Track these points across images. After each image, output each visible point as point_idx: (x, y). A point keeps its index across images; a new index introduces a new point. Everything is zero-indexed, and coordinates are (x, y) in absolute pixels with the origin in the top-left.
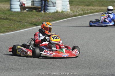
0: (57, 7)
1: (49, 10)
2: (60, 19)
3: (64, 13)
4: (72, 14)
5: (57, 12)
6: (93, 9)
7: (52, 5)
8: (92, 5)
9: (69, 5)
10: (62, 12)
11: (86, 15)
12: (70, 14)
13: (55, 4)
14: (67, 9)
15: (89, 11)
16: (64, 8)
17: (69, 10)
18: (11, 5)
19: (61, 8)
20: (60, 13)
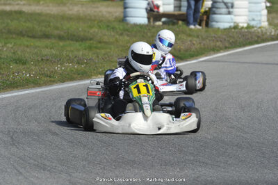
0: (235, 16)
1: (217, 22)
2: (244, 45)
3: (253, 30)
4: (273, 34)
5: (236, 27)
7: (224, 10)
9: (265, 12)
10: (249, 27)
12: (268, 34)
13: (232, 7)
14: (260, 21)
16: (254, 17)
17: (265, 24)
18: (125, 8)
19: (246, 17)
20: (243, 30)
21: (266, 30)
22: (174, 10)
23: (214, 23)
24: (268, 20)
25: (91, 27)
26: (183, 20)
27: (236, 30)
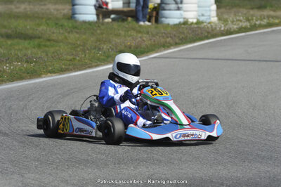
0: (185, 11)
1: (166, 18)
2: (194, 41)
3: (202, 25)
4: (222, 29)
5: (185, 23)
6: (273, 17)
7: (173, 6)
8: (272, 6)
9: (214, 7)
10: (198, 22)
11: (256, 30)
12: (218, 29)
13: (181, 3)
14: (209, 16)
15: (265, 22)
16: (204, 13)
17: (215, 19)
18: (74, 5)
19: (195, 13)
20: (193, 26)
21: (216, 25)
22: (124, 7)
23: (163, 19)
24: (218, 15)
25: (39, 25)
26: (132, 17)
27: (186, 26)
